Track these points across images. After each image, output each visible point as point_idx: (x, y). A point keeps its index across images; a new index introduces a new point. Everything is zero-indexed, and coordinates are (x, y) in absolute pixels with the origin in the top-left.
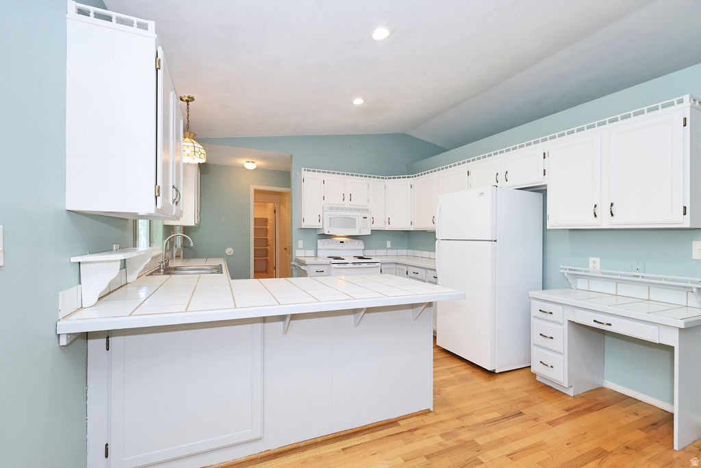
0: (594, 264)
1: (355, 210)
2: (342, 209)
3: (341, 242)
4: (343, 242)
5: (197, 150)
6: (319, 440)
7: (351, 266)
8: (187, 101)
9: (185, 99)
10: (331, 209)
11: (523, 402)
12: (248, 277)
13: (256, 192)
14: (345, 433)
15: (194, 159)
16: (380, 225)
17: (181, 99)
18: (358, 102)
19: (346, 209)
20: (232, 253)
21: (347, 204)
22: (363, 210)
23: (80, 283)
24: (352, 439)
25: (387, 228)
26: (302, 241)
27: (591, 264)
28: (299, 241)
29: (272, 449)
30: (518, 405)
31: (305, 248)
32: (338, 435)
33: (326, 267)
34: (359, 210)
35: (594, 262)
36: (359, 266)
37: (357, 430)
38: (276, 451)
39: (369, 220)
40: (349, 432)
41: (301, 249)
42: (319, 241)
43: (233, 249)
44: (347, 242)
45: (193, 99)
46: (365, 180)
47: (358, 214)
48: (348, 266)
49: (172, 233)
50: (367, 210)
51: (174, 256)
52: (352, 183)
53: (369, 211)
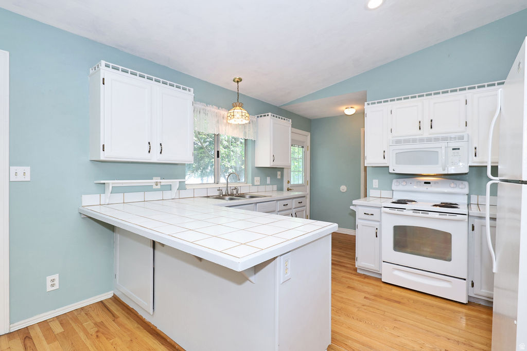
1: (437, 139)
2: (414, 141)
3: (425, 183)
4: (429, 183)
5: (244, 114)
7: (411, 213)
8: (238, 82)
9: (236, 80)
10: (398, 142)
15: (242, 121)
17: (234, 81)
19: (422, 140)
20: (346, 190)
21: (426, 132)
22: (452, 138)
23: (104, 193)
26: (377, 181)
28: (374, 180)
31: (380, 188)
33: (378, 210)
34: (445, 139)
39: (465, 151)
41: (376, 189)
42: (393, 181)
44: (435, 182)
45: (241, 80)
46: (460, 96)
47: (443, 144)
48: (405, 212)
49: (279, 173)
50: (461, 138)
51: (285, 188)
52: (435, 103)
53: (466, 139)
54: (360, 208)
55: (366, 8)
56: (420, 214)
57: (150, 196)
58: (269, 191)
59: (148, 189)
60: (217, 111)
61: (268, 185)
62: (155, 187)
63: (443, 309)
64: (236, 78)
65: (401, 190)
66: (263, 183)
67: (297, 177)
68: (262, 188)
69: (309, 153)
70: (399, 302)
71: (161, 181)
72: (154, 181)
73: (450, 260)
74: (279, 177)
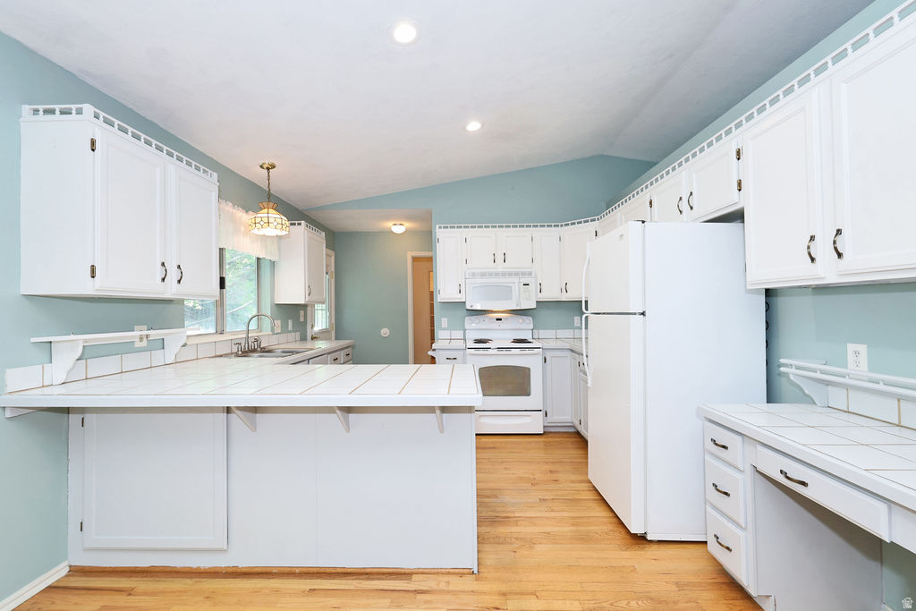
0: (858, 359)
1: (510, 274)
2: (491, 274)
3: (497, 319)
4: (500, 319)
6: (297, 571)
7: (496, 352)
8: (268, 169)
9: (265, 166)
10: (475, 274)
11: (652, 599)
12: (406, 362)
13: (415, 259)
14: (333, 571)
16: (551, 294)
17: (261, 167)
18: (474, 126)
19: (497, 274)
20: (388, 334)
21: (500, 267)
22: (523, 274)
23: (51, 362)
24: (336, 581)
25: (565, 297)
26: (446, 319)
27: (851, 358)
28: (443, 319)
29: (240, 566)
30: (640, 602)
31: (449, 328)
32: (322, 570)
33: (461, 352)
34: (517, 274)
35: (857, 353)
36: (508, 352)
37: (349, 571)
38: (243, 570)
39: (532, 287)
40: (339, 570)
41: (444, 329)
42: (467, 318)
43: (389, 329)
44: (506, 319)
45: (273, 166)
46: (527, 232)
47: (516, 280)
48: (490, 351)
49: (302, 313)
50: (530, 274)
51: (309, 337)
52: (507, 237)
53: (533, 275)
54: (441, 352)
55: (464, 129)
56: (504, 352)
57: (131, 361)
58: (290, 341)
59: (127, 348)
60: (231, 210)
61: (290, 332)
62: (138, 344)
63: (530, 443)
64: (264, 164)
65: (475, 328)
66: (284, 330)
67: (321, 319)
68: (283, 337)
69: (333, 281)
70: (494, 448)
71: (148, 332)
72: (137, 333)
73: (529, 395)
74: (302, 319)
